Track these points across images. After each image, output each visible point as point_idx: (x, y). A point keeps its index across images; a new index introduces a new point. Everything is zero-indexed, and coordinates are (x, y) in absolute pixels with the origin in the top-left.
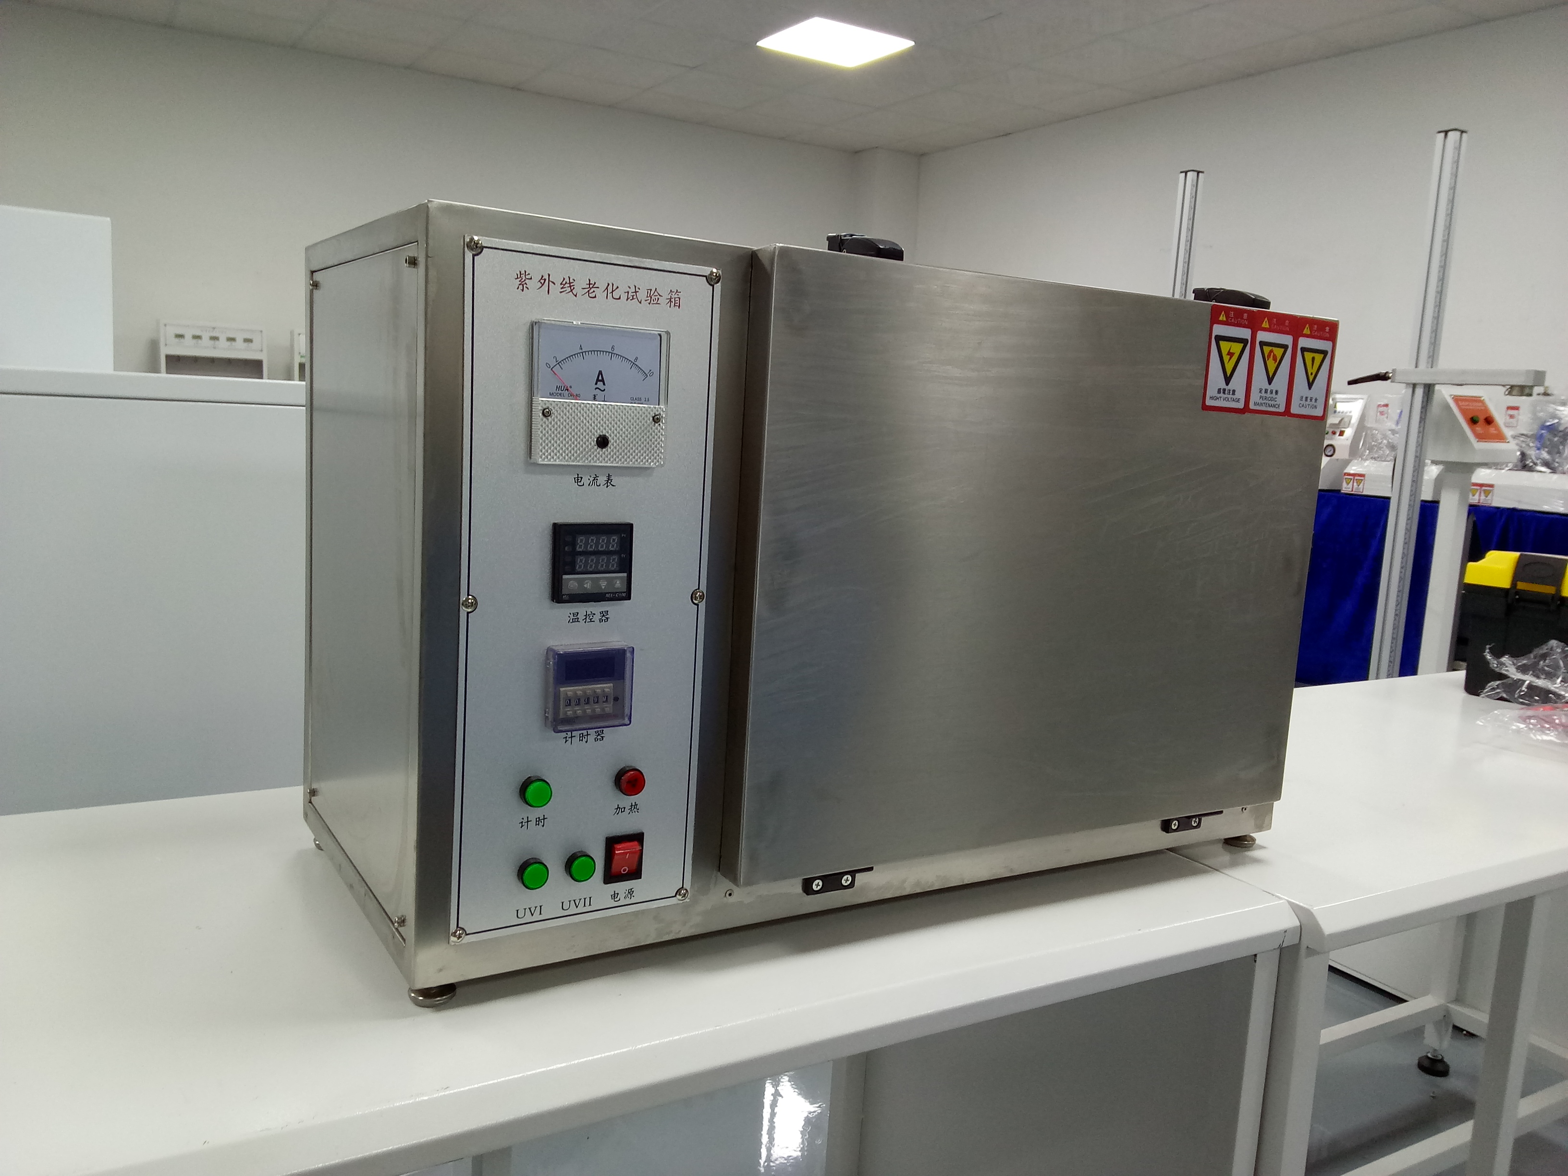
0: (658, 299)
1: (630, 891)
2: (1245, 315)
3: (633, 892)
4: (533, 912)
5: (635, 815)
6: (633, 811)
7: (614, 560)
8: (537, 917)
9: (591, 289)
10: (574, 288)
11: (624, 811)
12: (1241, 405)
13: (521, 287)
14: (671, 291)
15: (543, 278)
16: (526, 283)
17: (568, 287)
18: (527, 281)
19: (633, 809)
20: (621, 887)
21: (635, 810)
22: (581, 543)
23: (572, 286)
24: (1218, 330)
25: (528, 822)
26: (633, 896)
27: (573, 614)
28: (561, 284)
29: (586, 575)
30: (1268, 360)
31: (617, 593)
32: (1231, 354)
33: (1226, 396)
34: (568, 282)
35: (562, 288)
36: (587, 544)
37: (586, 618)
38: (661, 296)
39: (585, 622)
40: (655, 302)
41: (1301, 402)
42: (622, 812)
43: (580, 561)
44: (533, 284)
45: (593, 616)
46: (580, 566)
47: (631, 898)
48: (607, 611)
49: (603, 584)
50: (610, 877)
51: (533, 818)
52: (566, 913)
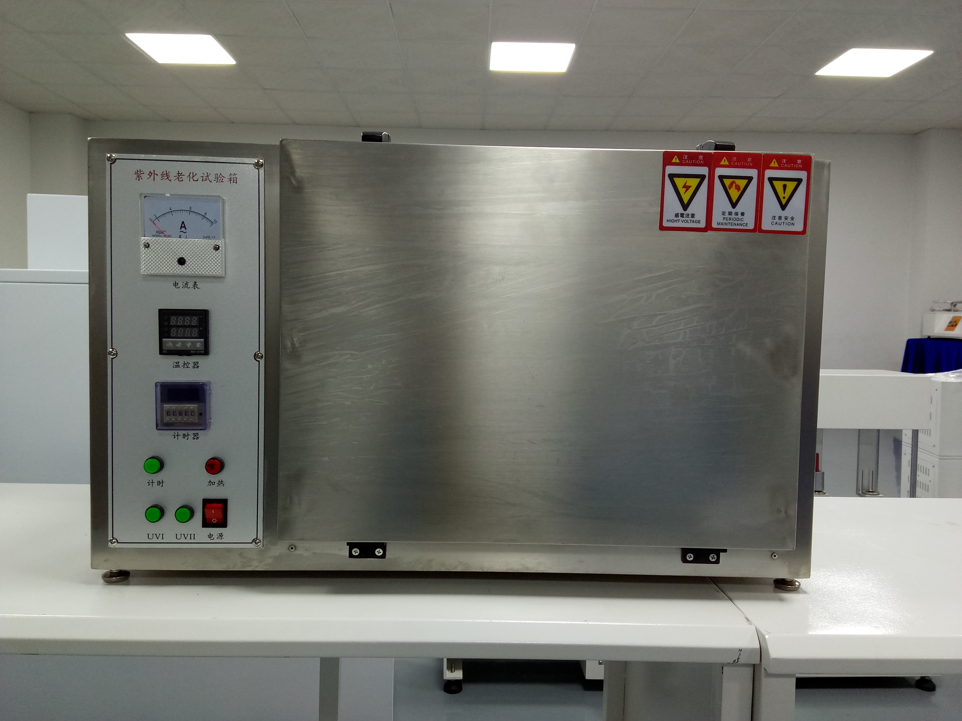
0: (223, 179)
1: (220, 534)
2: (701, 157)
3: (223, 535)
4: (158, 537)
5: (221, 487)
6: (220, 485)
7: (195, 331)
8: (160, 540)
9: (180, 176)
10: (169, 177)
11: (214, 484)
12: (703, 225)
13: (138, 178)
14: (230, 174)
15: (151, 172)
16: (141, 176)
17: (166, 176)
18: (141, 175)
19: (220, 483)
20: (215, 531)
21: (222, 484)
22: (173, 320)
23: (168, 175)
24: (670, 169)
25: (152, 482)
26: (223, 538)
27: (176, 362)
28: (162, 175)
29: (177, 339)
30: (729, 189)
31: (198, 350)
32: (687, 187)
33: (685, 219)
34: (166, 173)
35: (162, 177)
36: (177, 321)
37: (184, 366)
38: (224, 177)
39: (184, 368)
40: (221, 181)
41: (774, 221)
42: (213, 485)
43: (173, 331)
44: (145, 176)
45: (188, 364)
46: (173, 334)
47: (221, 539)
48: (198, 362)
49: (189, 345)
50: (206, 524)
51: (155, 481)
52: (179, 541)
